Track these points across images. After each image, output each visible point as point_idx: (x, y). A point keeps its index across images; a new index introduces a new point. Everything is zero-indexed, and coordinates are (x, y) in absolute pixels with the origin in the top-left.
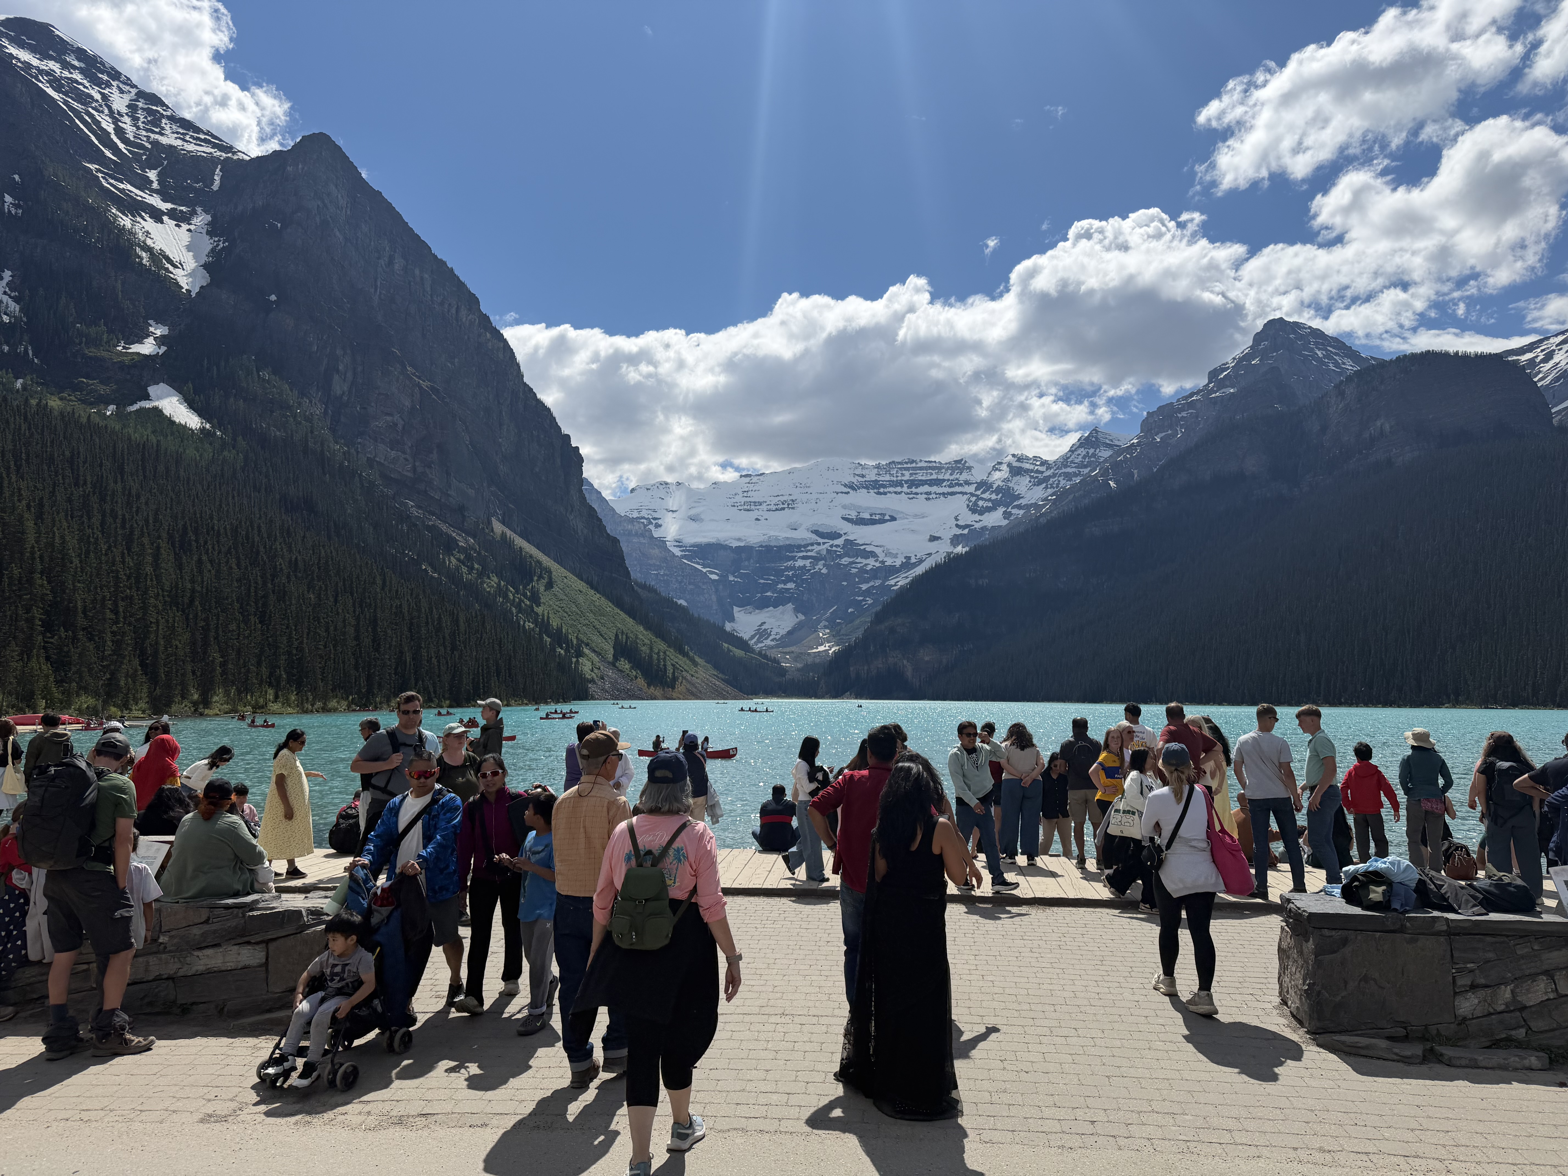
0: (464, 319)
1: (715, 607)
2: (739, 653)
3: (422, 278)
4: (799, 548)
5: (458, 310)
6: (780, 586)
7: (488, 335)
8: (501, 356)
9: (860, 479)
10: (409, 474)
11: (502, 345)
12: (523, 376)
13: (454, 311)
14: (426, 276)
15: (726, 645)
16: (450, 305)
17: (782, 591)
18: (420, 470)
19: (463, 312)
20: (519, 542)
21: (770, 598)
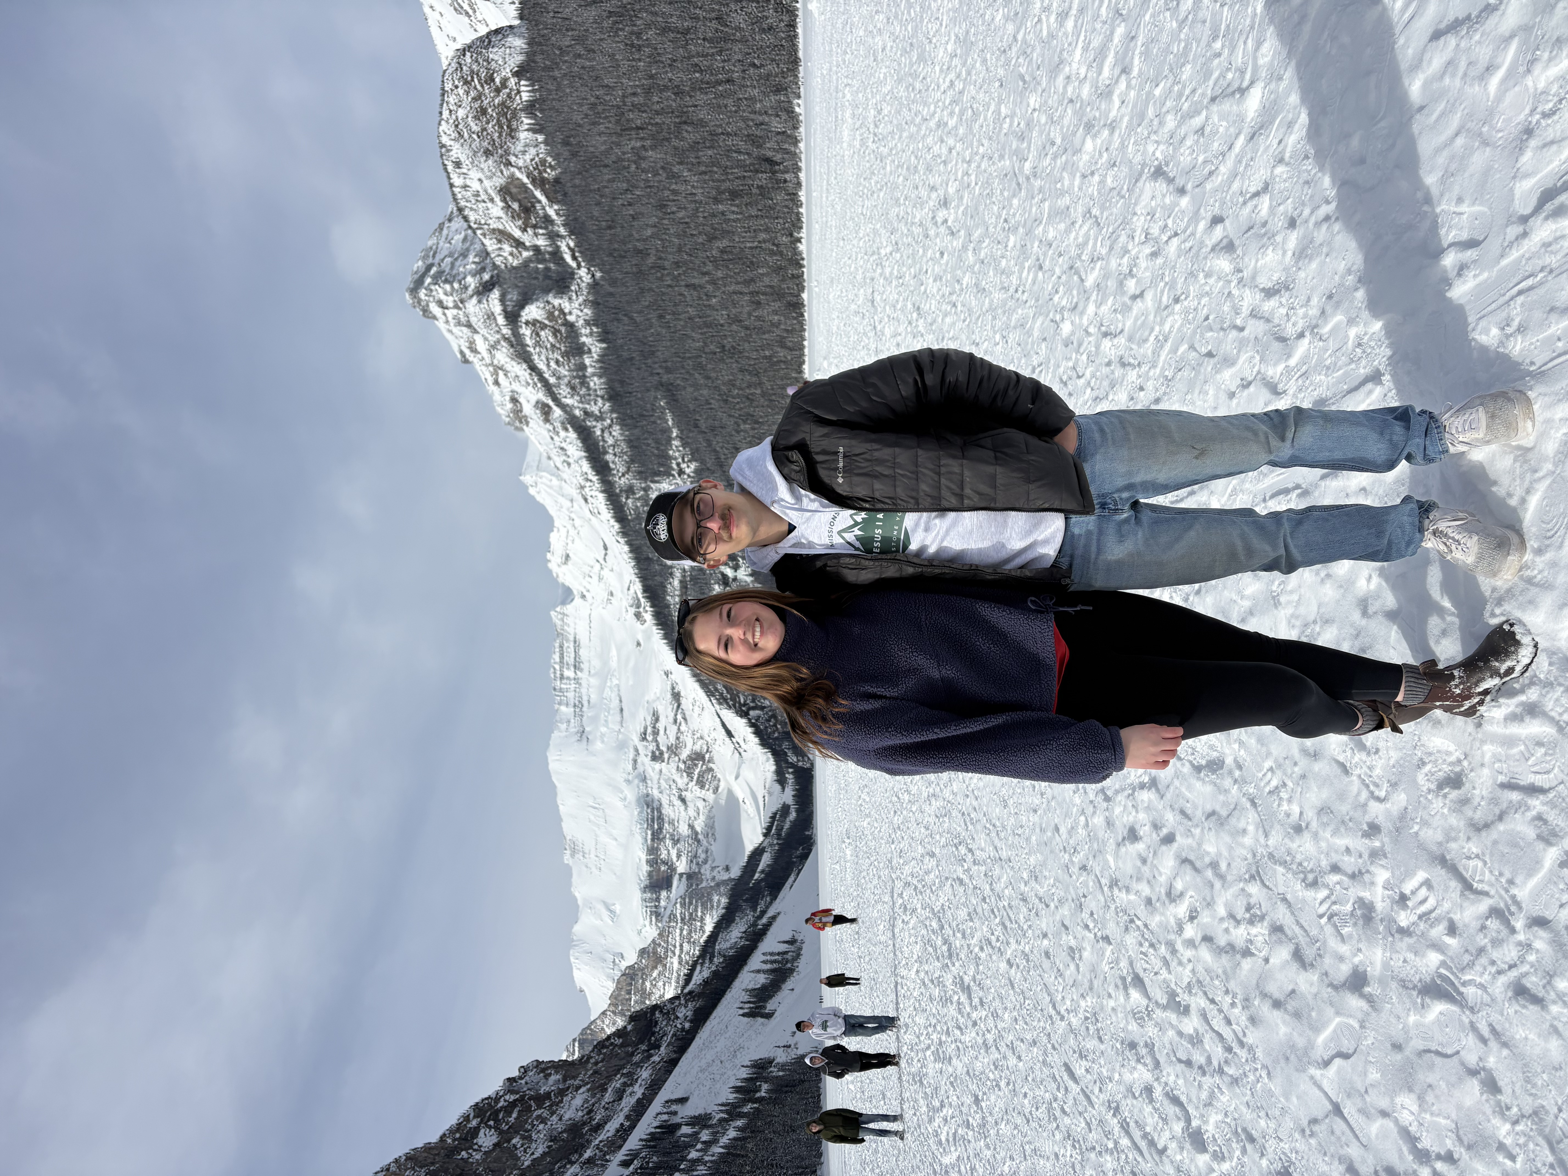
2: (766, 860)
9: (572, 724)
15: (757, 876)
20: (633, 1142)
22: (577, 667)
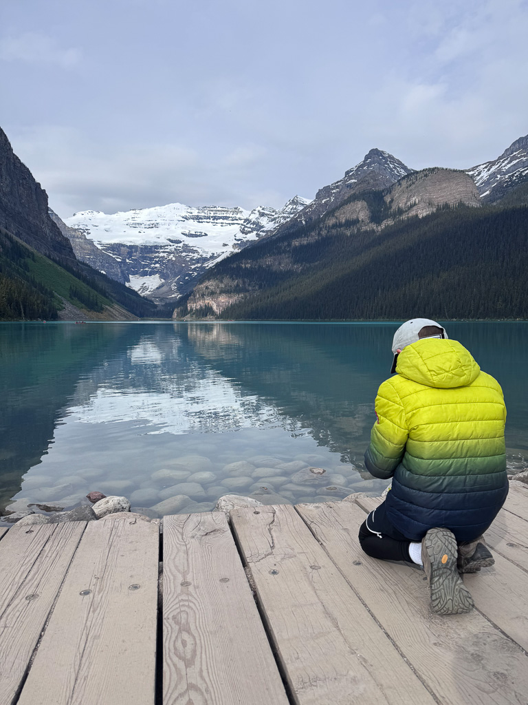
1: (120, 275)
4: (161, 247)
6: (153, 265)
9: (190, 214)
12: (13, 150)
15: (126, 293)
17: (153, 268)
21: (147, 271)
22: (215, 218)
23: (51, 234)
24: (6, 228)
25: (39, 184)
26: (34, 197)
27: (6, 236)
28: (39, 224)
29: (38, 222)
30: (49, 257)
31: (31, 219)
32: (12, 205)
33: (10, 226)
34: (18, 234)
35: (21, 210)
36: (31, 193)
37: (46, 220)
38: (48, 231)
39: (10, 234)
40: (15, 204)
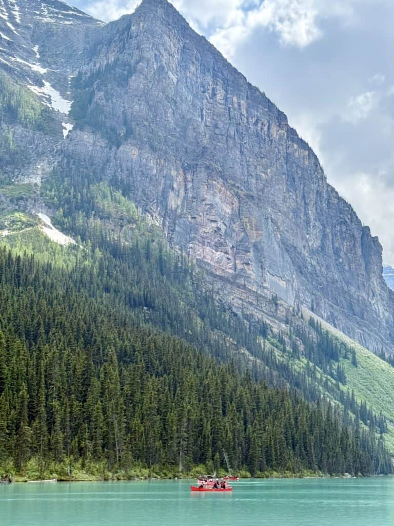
0: (274, 136)
3: (239, 105)
5: (269, 128)
7: (295, 146)
8: (307, 163)
10: (231, 271)
11: (307, 153)
12: (326, 178)
13: (266, 128)
14: (242, 102)
16: (262, 124)
18: (239, 267)
19: (274, 130)
20: (327, 326)
23: (387, 314)
24: (312, 309)
25: (368, 228)
26: (359, 252)
27: (312, 322)
28: (365, 296)
29: (364, 295)
30: (382, 356)
31: (353, 289)
32: (323, 269)
33: (318, 305)
34: (332, 319)
35: (336, 277)
36: (354, 246)
37: (378, 290)
38: (381, 309)
39: (316, 318)
40: (328, 268)
